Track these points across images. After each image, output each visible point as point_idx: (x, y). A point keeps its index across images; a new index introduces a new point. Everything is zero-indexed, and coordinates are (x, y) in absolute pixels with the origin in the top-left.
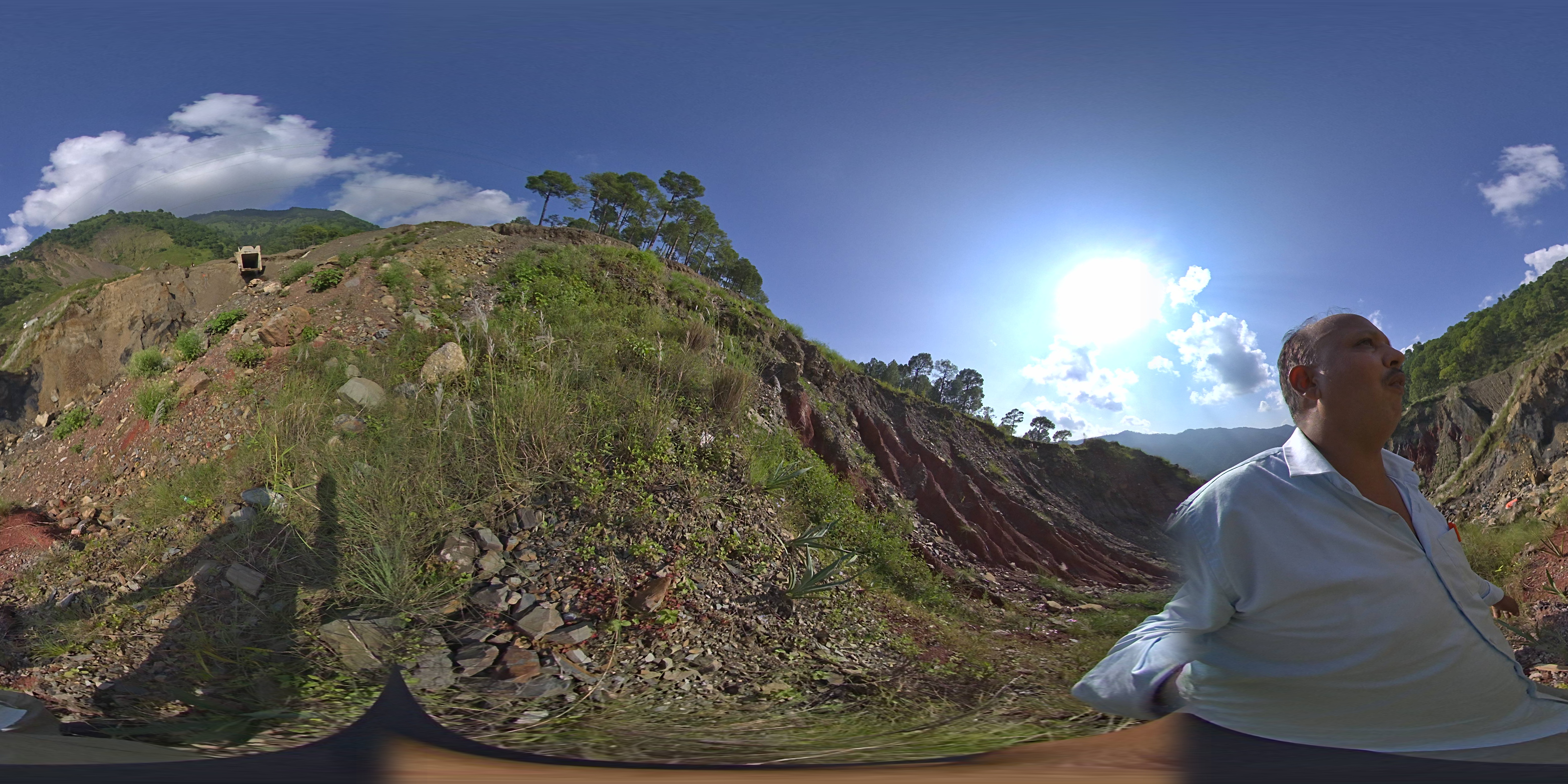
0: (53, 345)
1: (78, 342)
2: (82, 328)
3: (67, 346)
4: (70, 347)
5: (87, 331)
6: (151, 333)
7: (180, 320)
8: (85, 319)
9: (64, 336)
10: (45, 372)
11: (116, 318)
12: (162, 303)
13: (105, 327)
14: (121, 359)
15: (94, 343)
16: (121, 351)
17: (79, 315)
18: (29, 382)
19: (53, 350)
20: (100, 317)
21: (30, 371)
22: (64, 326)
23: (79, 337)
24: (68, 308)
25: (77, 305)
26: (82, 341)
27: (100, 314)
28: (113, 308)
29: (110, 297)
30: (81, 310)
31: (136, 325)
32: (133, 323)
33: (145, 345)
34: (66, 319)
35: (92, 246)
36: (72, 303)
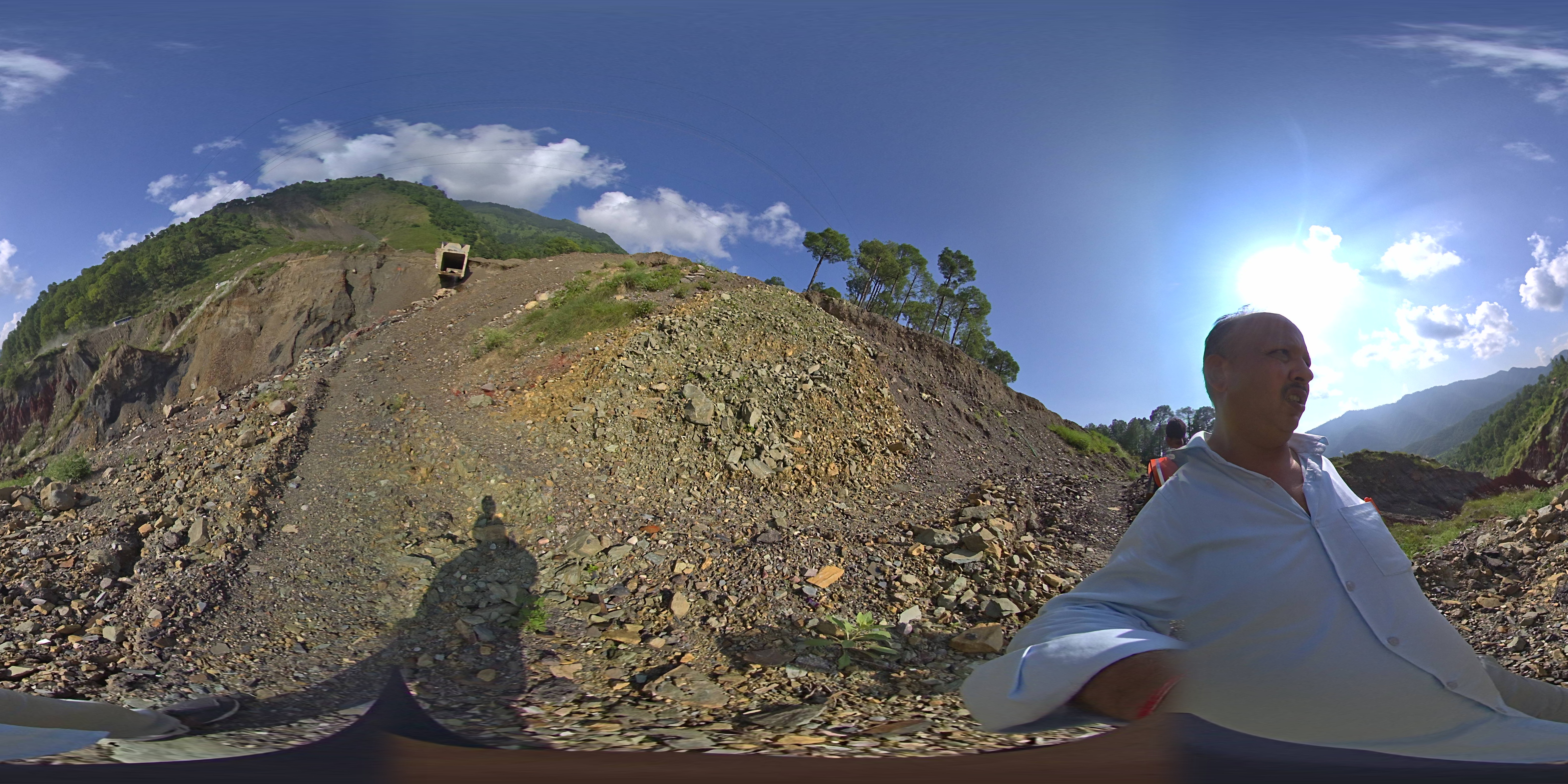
0: (213, 324)
1: (237, 325)
2: (247, 310)
3: (227, 327)
4: (228, 329)
5: (250, 314)
6: (313, 329)
8: (254, 299)
9: (226, 315)
10: (196, 354)
11: (285, 305)
12: (333, 297)
13: (272, 312)
14: (271, 354)
15: (253, 328)
16: (274, 345)
17: (249, 294)
18: (177, 365)
19: (211, 331)
20: (269, 300)
21: (181, 352)
22: (229, 304)
23: (241, 319)
24: (240, 284)
25: (249, 282)
26: (242, 324)
27: (271, 296)
28: (286, 291)
29: (286, 278)
30: (253, 288)
31: (300, 318)
32: (299, 314)
33: (297, 345)
34: (234, 297)
35: (343, 205)
36: (245, 279)
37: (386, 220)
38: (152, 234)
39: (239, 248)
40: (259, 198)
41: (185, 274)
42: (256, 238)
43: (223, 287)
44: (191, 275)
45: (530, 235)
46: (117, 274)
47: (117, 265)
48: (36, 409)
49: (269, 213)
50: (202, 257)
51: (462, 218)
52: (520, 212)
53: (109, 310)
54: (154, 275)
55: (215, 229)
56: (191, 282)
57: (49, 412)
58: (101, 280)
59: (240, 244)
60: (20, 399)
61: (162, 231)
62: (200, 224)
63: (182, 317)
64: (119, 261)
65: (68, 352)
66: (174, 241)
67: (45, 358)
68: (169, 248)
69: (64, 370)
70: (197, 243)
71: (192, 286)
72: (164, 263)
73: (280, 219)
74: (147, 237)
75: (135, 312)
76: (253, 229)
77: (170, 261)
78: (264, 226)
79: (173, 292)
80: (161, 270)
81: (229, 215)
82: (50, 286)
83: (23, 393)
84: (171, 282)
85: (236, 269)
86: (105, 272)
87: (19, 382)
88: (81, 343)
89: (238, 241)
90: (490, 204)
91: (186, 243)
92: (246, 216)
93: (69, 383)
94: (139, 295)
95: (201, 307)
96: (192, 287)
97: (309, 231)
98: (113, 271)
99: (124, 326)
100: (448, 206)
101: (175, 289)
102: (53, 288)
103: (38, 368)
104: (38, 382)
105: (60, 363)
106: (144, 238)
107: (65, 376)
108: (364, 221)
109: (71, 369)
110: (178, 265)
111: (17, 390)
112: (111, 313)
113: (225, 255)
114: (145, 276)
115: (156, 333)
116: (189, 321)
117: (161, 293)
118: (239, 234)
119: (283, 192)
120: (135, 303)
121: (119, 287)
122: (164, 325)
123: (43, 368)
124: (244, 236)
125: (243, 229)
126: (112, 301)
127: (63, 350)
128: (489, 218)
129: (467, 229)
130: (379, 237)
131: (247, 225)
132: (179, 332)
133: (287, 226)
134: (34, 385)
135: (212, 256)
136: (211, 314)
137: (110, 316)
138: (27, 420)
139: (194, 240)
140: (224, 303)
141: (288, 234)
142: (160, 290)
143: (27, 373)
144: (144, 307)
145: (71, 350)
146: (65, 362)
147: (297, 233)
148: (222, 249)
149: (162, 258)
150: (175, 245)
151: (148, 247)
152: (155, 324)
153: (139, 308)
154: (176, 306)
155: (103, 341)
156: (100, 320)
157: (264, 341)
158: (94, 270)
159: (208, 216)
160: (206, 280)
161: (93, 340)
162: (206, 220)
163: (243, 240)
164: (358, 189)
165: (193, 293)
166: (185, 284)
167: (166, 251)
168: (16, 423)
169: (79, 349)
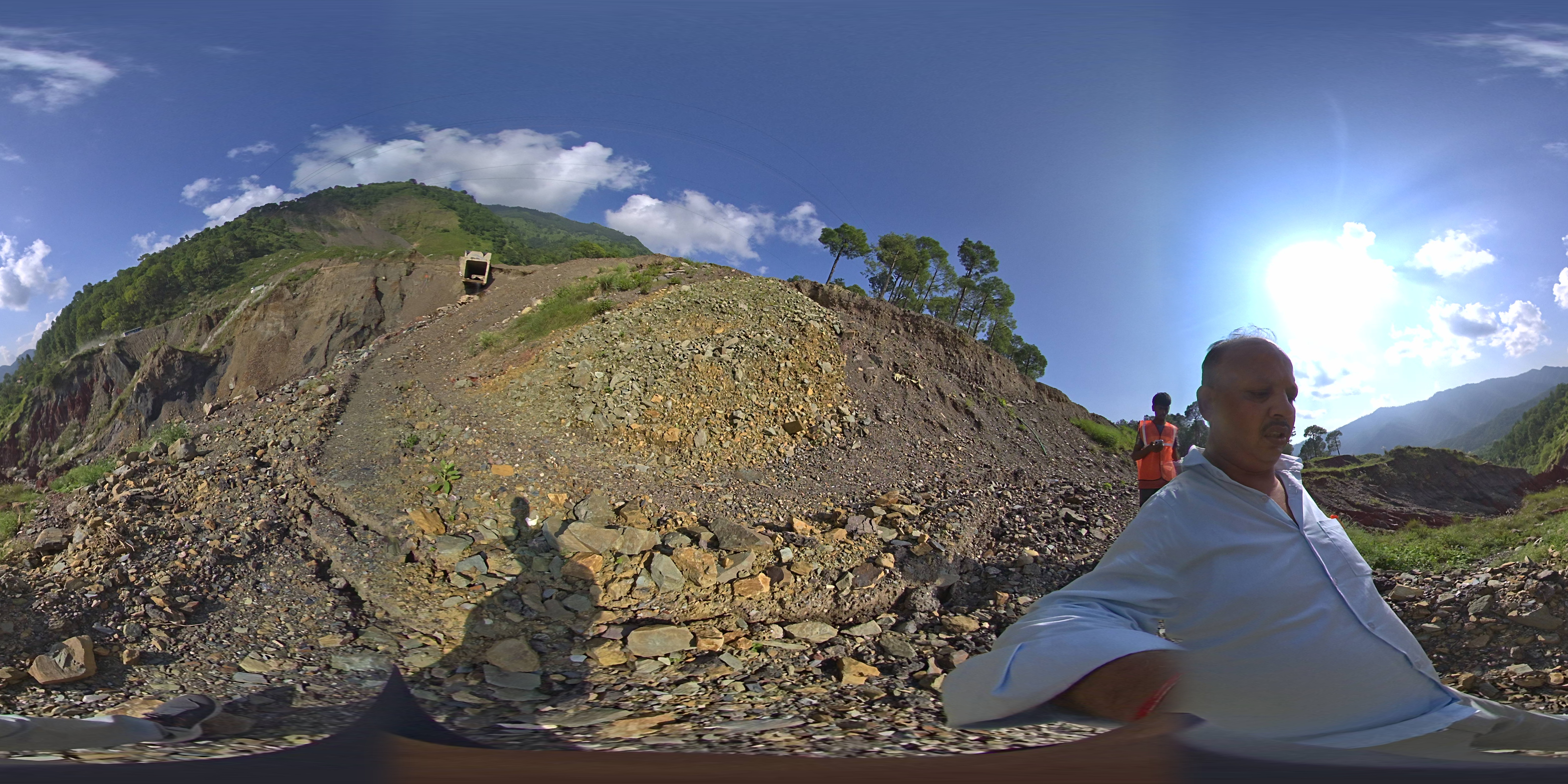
0: (250, 328)
1: (273, 328)
2: (282, 314)
3: (263, 330)
4: (264, 333)
5: (286, 318)
6: (345, 334)
7: (373, 327)
8: (288, 304)
9: (263, 320)
10: (233, 356)
11: (319, 309)
12: (363, 304)
13: (306, 316)
14: (306, 358)
15: (288, 332)
16: (308, 348)
17: (284, 299)
18: (215, 365)
19: (249, 333)
20: (304, 305)
21: (219, 353)
22: (266, 308)
23: (276, 323)
24: (276, 289)
25: (285, 288)
26: (278, 328)
27: (305, 301)
28: (320, 296)
29: (320, 284)
30: (288, 294)
31: (333, 322)
32: (332, 318)
33: (330, 348)
34: (270, 301)
35: (374, 210)
36: (281, 284)
37: (417, 225)
38: (187, 237)
39: (272, 252)
40: (292, 202)
41: (220, 277)
42: (289, 242)
43: (258, 291)
44: (226, 278)
45: (558, 239)
46: (154, 276)
47: (154, 267)
48: (73, 408)
49: (302, 217)
50: (237, 260)
51: (490, 223)
52: (548, 216)
53: (145, 312)
54: (190, 278)
55: (249, 234)
56: (226, 285)
57: (86, 410)
58: (138, 282)
59: (273, 249)
60: (57, 397)
61: (197, 235)
62: (235, 228)
63: (218, 320)
64: (155, 263)
65: (105, 352)
66: (209, 245)
67: (82, 357)
68: (205, 252)
69: (101, 369)
70: (232, 247)
71: (226, 289)
72: (200, 266)
73: (313, 224)
74: (182, 239)
75: (171, 314)
76: (286, 233)
77: (206, 265)
78: (298, 231)
79: (208, 295)
80: (197, 273)
81: (263, 218)
82: (85, 287)
83: (61, 391)
84: (206, 285)
85: (269, 273)
86: (141, 274)
87: (57, 381)
88: (119, 343)
89: (271, 245)
90: (519, 209)
91: (221, 247)
92: (279, 220)
93: (107, 383)
94: (174, 297)
95: (237, 311)
96: (226, 291)
97: (341, 234)
98: (150, 273)
99: (160, 328)
100: (477, 211)
101: (210, 292)
102: (89, 289)
103: (76, 367)
104: (76, 380)
105: (97, 363)
106: (179, 241)
107: (102, 375)
108: (395, 226)
109: (108, 368)
110: (212, 267)
111: (54, 388)
112: (147, 314)
113: (259, 259)
114: (181, 278)
115: (193, 335)
116: (226, 323)
117: (197, 296)
118: (272, 238)
119: (315, 197)
120: (171, 305)
121: (156, 288)
122: (200, 327)
123: (80, 367)
124: (278, 240)
125: (277, 234)
126: (147, 303)
127: (101, 350)
128: (519, 223)
129: (496, 233)
130: (411, 242)
131: (280, 230)
132: (216, 334)
133: (319, 230)
134: (71, 383)
135: (246, 260)
136: (248, 318)
137: (146, 318)
138: (64, 418)
139: (229, 243)
140: (261, 307)
141: (320, 239)
142: (196, 292)
143: (64, 372)
144: (180, 310)
145: (109, 350)
146: (102, 362)
147: (328, 237)
148: (256, 253)
149: (198, 261)
150: (211, 249)
151: (184, 250)
152: (191, 326)
153: (175, 310)
154: (212, 308)
155: (140, 341)
156: (136, 321)
157: (299, 344)
158: (130, 271)
159: (242, 220)
160: (240, 283)
161: (130, 341)
162: (240, 224)
163: (276, 244)
164: (390, 194)
165: (228, 297)
166: (220, 287)
167: (202, 255)
168: (54, 421)
169: (116, 349)
